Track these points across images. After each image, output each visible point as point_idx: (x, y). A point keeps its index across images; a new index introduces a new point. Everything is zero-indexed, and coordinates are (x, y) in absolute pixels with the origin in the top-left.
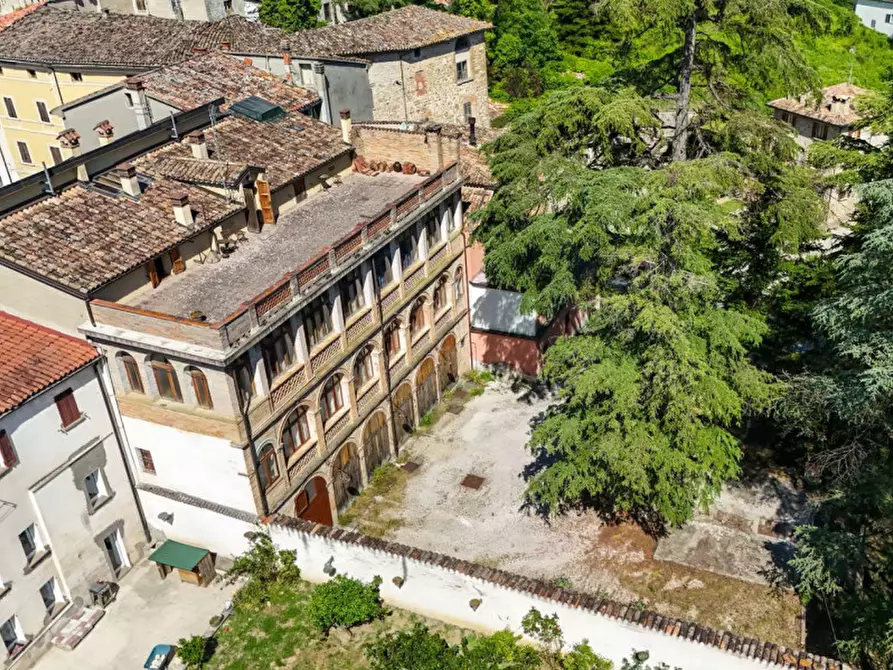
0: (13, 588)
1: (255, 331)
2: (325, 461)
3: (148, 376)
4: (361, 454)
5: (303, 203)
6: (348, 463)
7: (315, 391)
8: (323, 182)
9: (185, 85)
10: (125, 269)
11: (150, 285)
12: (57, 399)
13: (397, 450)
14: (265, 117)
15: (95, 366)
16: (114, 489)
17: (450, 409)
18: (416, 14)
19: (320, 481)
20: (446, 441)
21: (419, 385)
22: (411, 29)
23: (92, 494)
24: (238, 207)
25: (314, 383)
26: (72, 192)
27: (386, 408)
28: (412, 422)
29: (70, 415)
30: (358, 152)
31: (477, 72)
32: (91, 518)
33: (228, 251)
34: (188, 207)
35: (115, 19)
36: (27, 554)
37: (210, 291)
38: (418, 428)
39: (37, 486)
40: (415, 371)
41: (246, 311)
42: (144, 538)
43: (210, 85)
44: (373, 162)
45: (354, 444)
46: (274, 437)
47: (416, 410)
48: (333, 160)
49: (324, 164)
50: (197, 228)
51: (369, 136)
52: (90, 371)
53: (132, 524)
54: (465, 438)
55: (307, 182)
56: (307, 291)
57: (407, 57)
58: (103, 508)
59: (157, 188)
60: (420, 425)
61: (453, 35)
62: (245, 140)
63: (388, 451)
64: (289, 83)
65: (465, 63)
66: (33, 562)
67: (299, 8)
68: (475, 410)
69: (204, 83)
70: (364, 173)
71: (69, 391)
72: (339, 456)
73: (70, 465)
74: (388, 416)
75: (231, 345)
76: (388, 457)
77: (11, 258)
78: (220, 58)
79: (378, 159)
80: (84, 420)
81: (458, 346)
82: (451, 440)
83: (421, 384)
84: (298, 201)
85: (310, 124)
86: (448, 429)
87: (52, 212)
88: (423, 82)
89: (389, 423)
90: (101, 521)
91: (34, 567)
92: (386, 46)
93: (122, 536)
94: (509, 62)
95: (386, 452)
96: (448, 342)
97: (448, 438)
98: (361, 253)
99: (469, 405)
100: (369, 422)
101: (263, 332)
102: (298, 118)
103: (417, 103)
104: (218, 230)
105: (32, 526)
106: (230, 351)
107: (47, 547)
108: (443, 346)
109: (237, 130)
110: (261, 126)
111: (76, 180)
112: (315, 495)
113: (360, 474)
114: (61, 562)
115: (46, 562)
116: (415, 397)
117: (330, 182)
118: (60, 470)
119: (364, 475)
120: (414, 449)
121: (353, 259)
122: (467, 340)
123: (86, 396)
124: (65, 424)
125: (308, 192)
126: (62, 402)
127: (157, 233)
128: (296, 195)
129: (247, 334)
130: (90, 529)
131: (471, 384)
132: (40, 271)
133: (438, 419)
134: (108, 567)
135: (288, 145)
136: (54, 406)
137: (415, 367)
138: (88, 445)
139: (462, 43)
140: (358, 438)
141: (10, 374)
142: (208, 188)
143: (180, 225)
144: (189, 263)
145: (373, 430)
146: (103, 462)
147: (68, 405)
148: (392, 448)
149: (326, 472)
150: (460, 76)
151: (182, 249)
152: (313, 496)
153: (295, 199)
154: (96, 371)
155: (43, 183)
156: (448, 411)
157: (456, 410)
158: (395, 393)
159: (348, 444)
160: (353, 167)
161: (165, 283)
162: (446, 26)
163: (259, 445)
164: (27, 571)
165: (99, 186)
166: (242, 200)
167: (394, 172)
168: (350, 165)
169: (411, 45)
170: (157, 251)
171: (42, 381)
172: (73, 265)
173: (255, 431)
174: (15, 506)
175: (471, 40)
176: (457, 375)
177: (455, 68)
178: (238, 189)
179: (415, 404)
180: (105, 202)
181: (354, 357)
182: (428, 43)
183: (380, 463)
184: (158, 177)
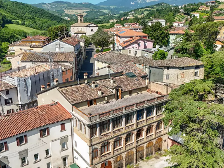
0: (41, 161)
1: (98, 120)
2: (112, 157)
3: (78, 125)
4: (124, 160)
5: (131, 96)
6: (119, 161)
7: (113, 139)
8: (137, 92)
9: (119, 68)
10: (82, 101)
11: (87, 106)
12: (61, 124)
13: (136, 163)
14: (131, 77)
15: (71, 119)
16: (68, 148)
17: (155, 157)
18: (186, 59)
19: (110, 163)
20: (150, 165)
21: (147, 148)
22: (183, 62)
23: (63, 147)
24: (113, 94)
25: (112, 137)
26: (83, 85)
27: (134, 150)
28: (143, 157)
29: (63, 129)
30: (149, 87)
31: (201, 75)
32: (62, 152)
33: (107, 103)
34: (101, 92)
35: (121, 55)
36: (46, 155)
37: (97, 110)
38: (145, 159)
39: (52, 141)
40: (146, 144)
41: (97, 115)
42: (72, 161)
43: (124, 69)
44: (152, 90)
45: (122, 157)
46: (99, 147)
47: (145, 154)
48: (141, 88)
49: (138, 89)
50: (102, 96)
51: (152, 84)
52: (69, 120)
53: (70, 157)
54: (155, 166)
55: (133, 92)
56: (115, 115)
57: (180, 69)
58: (65, 151)
59: (99, 87)
60: (146, 159)
61: (195, 65)
62: (124, 81)
63: (133, 162)
64: (142, 70)
65: (197, 72)
66: (47, 157)
67: (162, 56)
68: (162, 160)
69: (123, 68)
70: (149, 92)
71: (64, 124)
72: (117, 158)
73: (60, 139)
74: (135, 153)
75: (91, 122)
76: (133, 164)
77: (64, 95)
78: (130, 64)
79: (153, 90)
80: (66, 130)
81: (163, 142)
82: (151, 165)
83: (148, 148)
84: (129, 96)
85: (141, 80)
86: (152, 162)
87: (77, 88)
88: (184, 75)
89: (135, 155)
90: (64, 154)
91: (47, 158)
92: (175, 66)
93: (68, 159)
94: (215, 74)
95: (132, 162)
96: (160, 139)
97: (151, 164)
98: (133, 109)
99: (161, 158)
100: (128, 152)
101: (100, 121)
102: (139, 78)
103: (181, 80)
104: (106, 98)
105: (49, 149)
106: (90, 123)
107: (51, 155)
108: (158, 140)
109: (124, 78)
110: (129, 78)
111: (85, 83)
112: (108, 165)
113: (123, 165)
114: (53, 159)
115: (50, 158)
116: (145, 150)
117: (139, 93)
118: (58, 139)
119: (124, 165)
120: (141, 164)
121: (130, 110)
122: (167, 141)
123: (67, 126)
124: (61, 130)
125: (133, 94)
126: (62, 125)
127: (93, 96)
128: (129, 94)
129: (96, 120)
130: (61, 154)
131: (165, 153)
132: (67, 98)
133: (151, 159)
134: (63, 165)
135: (132, 83)
136: (60, 126)
137: (146, 142)
138: (65, 136)
139: (197, 67)
140: (124, 155)
141: (55, 117)
142: (109, 89)
143: (99, 95)
144: (98, 103)
145: (129, 155)
146: (67, 141)
147: (63, 126)
148: (135, 162)
149: (112, 160)
150: (195, 75)
151: (97, 100)
152: (107, 165)
153: (129, 95)
154: (71, 121)
155: (77, 82)
156: (155, 158)
157: (157, 158)
158: (138, 148)
159: (120, 156)
160: (147, 91)
161: (91, 106)
162: (194, 63)
163: (94, 147)
164: (45, 159)
165: (89, 85)
166: (114, 93)
167: (156, 94)
168: (146, 90)
169: (181, 66)
170: (91, 99)
171: (59, 120)
172: (73, 98)
173: (93, 143)
174: (46, 144)
175: (200, 67)
176: (161, 149)
177: (194, 73)
178: (114, 90)
179: (145, 152)
180: (88, 88)
181: (126, 134)
182: (187, 66)
183: (130, 164)
184: (101, 85)
